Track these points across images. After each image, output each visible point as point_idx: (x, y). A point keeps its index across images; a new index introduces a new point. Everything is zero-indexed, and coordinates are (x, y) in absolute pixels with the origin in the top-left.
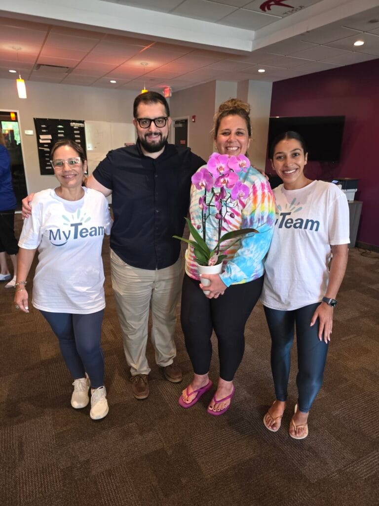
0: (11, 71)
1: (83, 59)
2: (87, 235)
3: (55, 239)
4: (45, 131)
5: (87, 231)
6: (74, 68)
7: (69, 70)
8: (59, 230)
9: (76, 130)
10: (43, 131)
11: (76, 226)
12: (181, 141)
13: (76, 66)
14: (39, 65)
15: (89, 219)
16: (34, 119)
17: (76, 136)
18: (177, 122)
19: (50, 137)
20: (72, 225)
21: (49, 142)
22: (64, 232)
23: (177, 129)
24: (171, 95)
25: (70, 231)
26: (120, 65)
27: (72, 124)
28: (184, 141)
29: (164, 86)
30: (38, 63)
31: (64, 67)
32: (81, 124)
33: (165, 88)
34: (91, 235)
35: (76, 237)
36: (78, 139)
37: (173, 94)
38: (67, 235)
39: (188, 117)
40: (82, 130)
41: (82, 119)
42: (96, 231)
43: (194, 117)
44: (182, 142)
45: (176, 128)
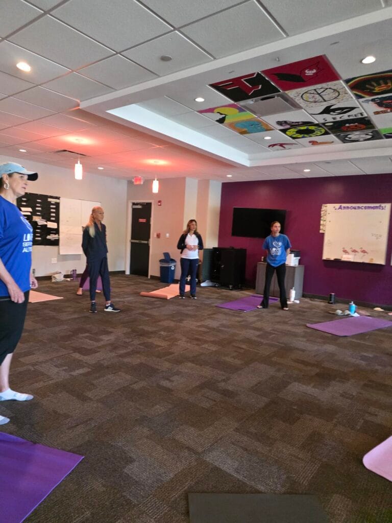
4: (25, 204)
9: (53, 204)
10: (23, 203)
17: (52, 210)
18: (136, 204)
19: (30, 209)
21: (29, 214)
27: (49, 200)
28: (145, 220)
32: (57, 200)
36: (53, 212)
39: (153, 201)
40: (57, 205)
41: (58, 196)
43: (160, 202)
44: (142, 220)
45: (132, 208)
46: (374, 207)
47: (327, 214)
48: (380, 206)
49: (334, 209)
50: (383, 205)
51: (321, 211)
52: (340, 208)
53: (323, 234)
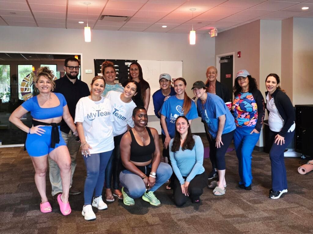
0: (80, 22)
1: (140, 9)
2: (103, 115)
3: (90, 117)
5: (103, 113)
6: (131, 17)
7: (127, 18)
8: (91, 113)
11: (98, 111)
12: (226, 75)
13: (134, 16)
14: (103, 16)
15: (103, 108)
16: (94, 60)
18: (222, 58)
20: (97, 111)
22: (93, 114)
23: (222, 65)
24: (216, 35)
25: (96, 113)
26: (171, 12)
27: (126, 64)
28: (230, 75)
29: (210, 28)
30: (103, 14)
31: (124, 17)
33: (211, 29)
34: (105, 115)
35: (99, 116)
37: (218, 34)
38: (95, 115)
39: (234, 53)
41: (133, 59)
42: (107, 113)
43: (239, 53)
44: (228, 76)
45: (221, 63)
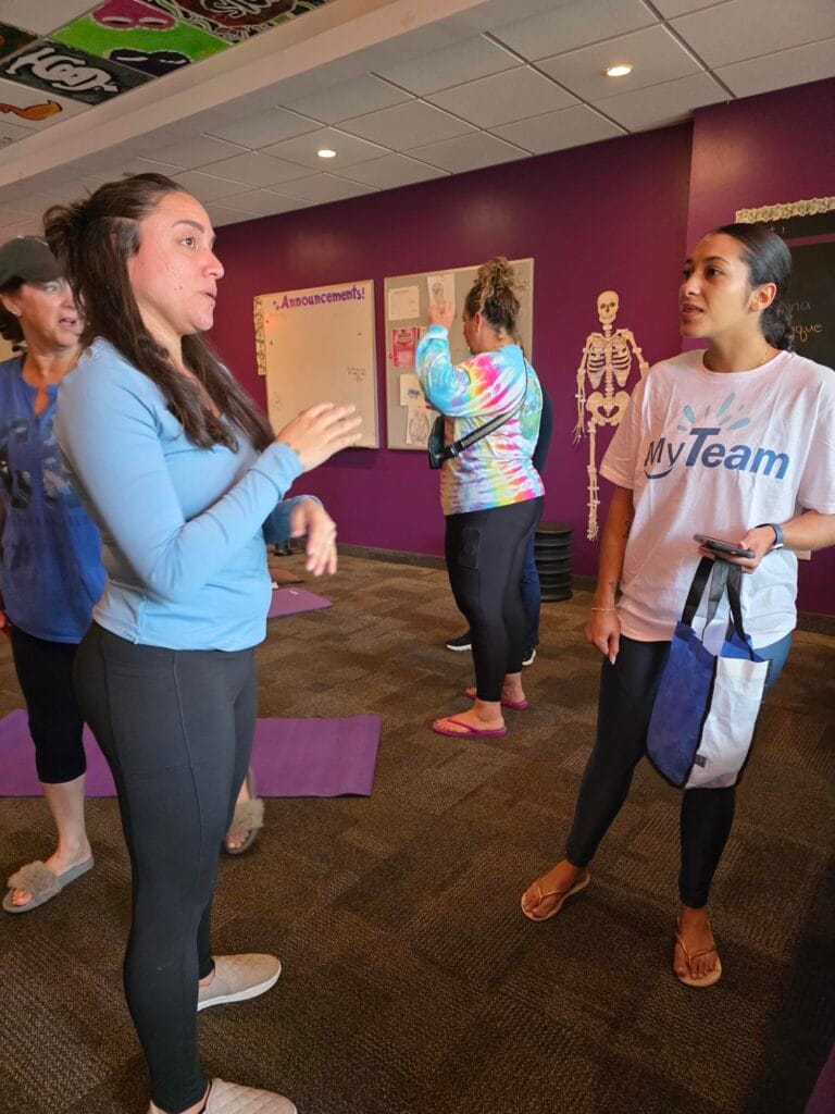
46: (344, 294)
47: (265, 324)
48: (354, 289)
49: (274, 307)
50: (359, 286)
51: (252, 316)
52: (285, 304)
53: (264, 377)
